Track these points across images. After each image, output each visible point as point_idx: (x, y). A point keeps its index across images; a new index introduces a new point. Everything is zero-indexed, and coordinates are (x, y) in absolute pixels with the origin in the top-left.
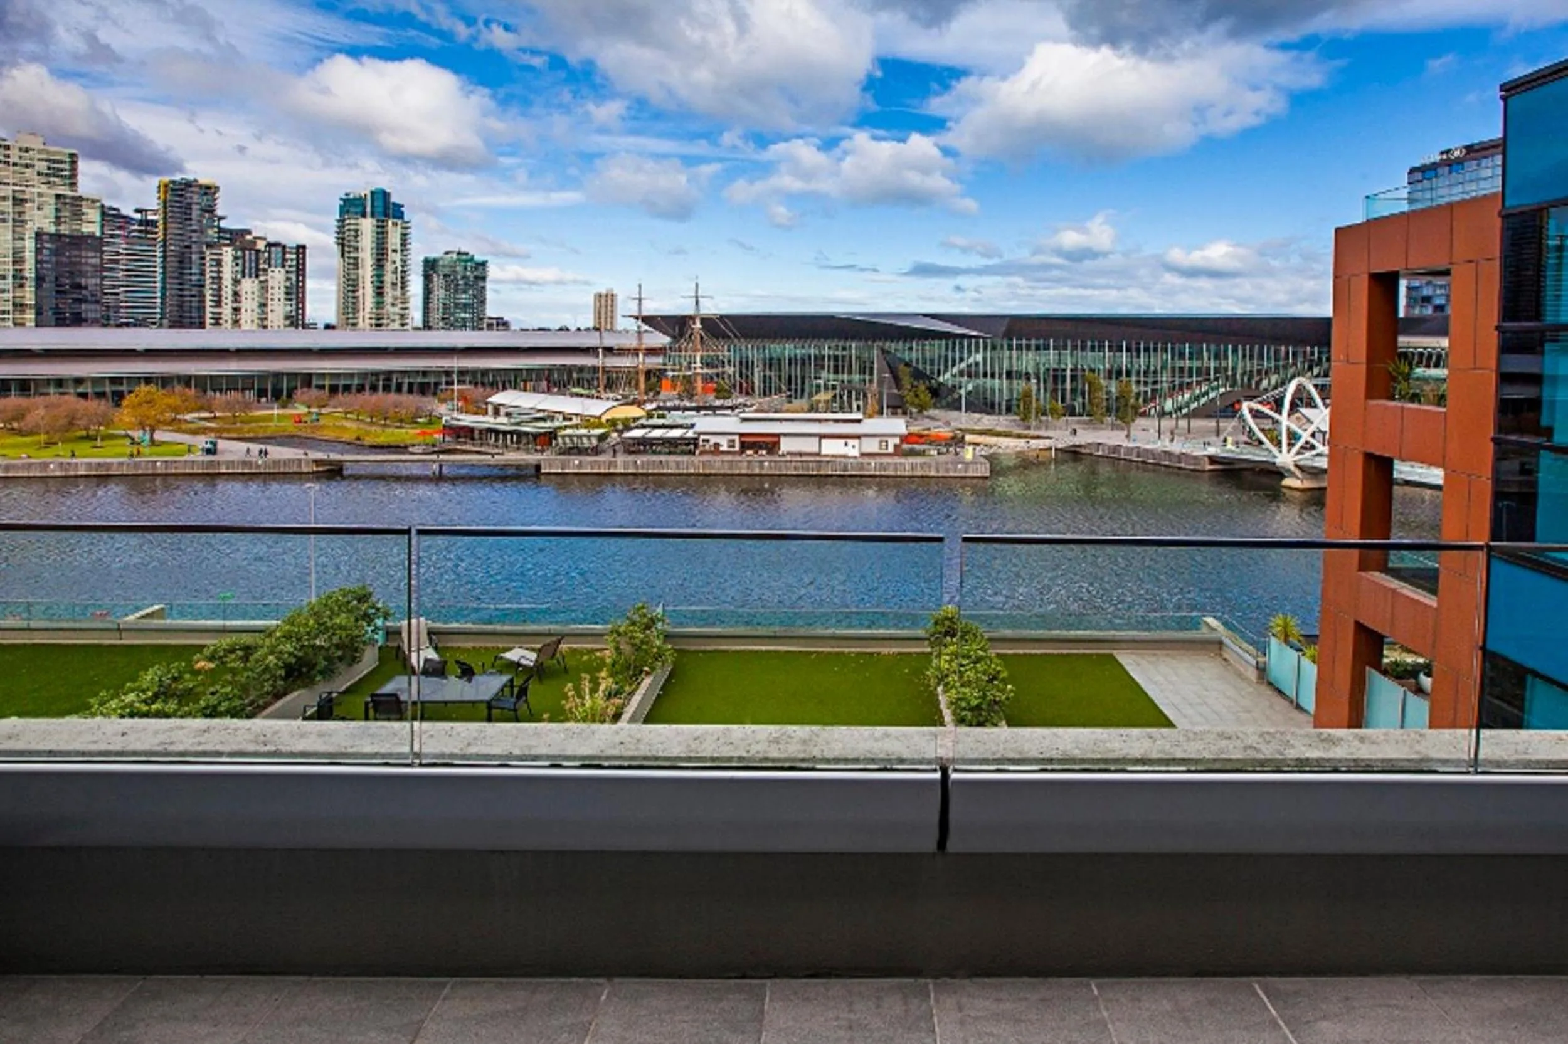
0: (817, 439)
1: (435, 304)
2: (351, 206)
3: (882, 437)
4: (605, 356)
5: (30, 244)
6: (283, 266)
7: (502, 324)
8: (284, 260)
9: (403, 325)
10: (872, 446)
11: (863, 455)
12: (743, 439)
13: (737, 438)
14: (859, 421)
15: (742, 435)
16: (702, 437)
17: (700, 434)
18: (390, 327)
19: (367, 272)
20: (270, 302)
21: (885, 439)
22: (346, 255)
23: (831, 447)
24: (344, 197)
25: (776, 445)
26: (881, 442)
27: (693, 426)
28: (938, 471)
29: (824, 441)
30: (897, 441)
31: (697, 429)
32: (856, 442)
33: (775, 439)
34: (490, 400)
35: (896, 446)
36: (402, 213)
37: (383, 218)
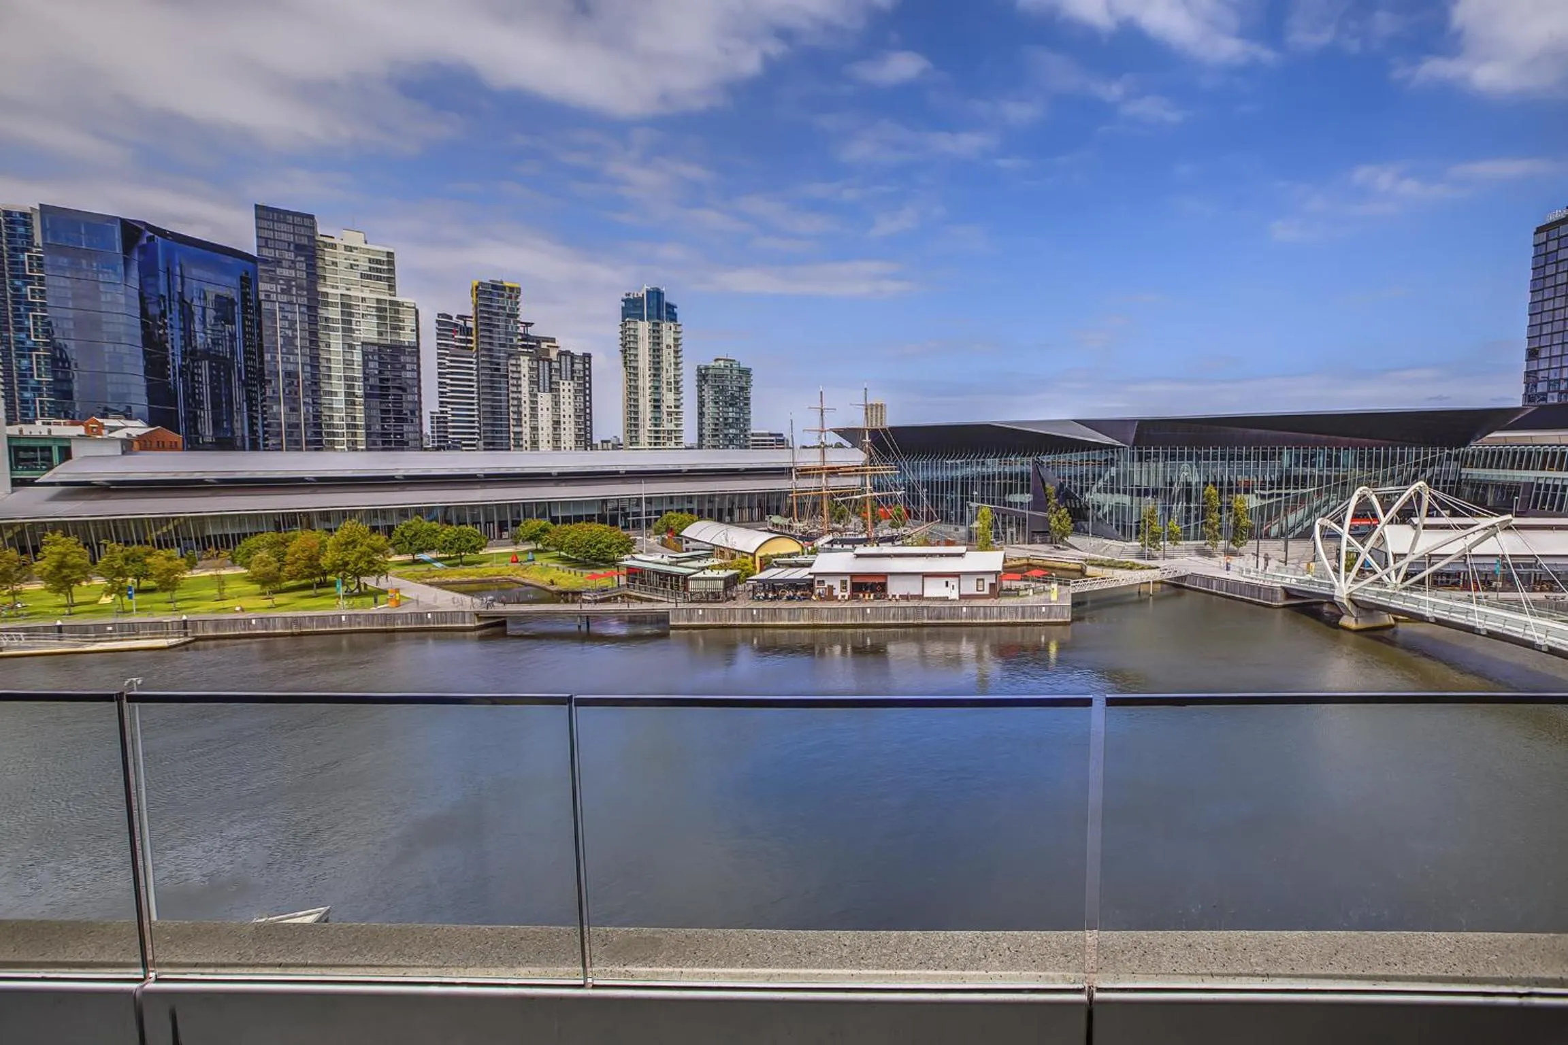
0: (921, 577)
1: (708, 420)
2: (632, 308)
3: (979, 575)
4: (797, 477)
5: (357, 357)
6: (572, 379)
7: (778, 441)
8: (573, 372)
9: (677, 444)
10: (970, 587)
11: (962, 597)
12: (855, 580)
13: (848, 578)
14: (961, 555)
15: (852, 575)
16: (818, 578)
17: (816, 574)
18: (667, 446)
19: (645, 382)
20: (562, 419)
21: (980, 577)
22: (628, 364)
23: (934, 589)
24: (625, 297)
25: (883, 587)
26: (978, 580)
27: (809, 565)
28: (1023, 617)
29: (926, 579)
30: (991, 579)
31: (814, 569)
32: (953, 582)
33: (882, 581)
34: (682, 534)
35: (991, 585)
36: (675, 315)
37: (657, 321)
